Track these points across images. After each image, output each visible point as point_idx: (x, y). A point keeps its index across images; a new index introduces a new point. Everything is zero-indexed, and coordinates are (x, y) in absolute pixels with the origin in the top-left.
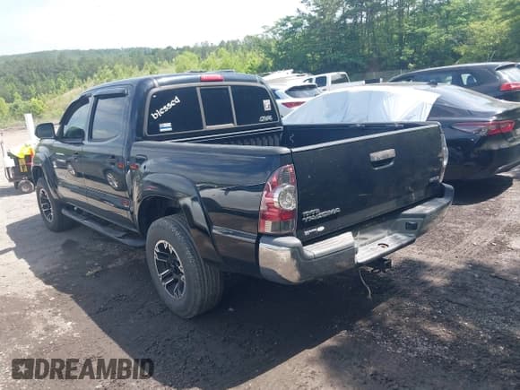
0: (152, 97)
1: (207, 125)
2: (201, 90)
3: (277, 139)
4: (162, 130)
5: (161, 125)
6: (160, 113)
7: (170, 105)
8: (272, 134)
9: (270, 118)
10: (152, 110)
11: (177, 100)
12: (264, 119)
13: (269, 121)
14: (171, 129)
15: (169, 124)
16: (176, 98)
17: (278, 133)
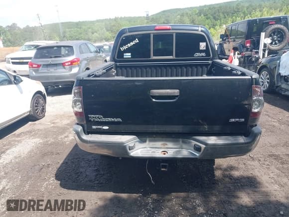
0: (123, 39)
1: (154, 56)
2: (154, 35)
3: (205, 69)
4: (125, 57)
5: (125, 54)
6: (125, 47)
7: (132, 44)
8: (201, 66)
9: (203, 54)
10: (122, 45)
11: (137, 41)
12: (197, 55)
13: (203, 56)
14: (130, 57)
15: (130, 54)
16: (137, 39)
17: (207, 65)
